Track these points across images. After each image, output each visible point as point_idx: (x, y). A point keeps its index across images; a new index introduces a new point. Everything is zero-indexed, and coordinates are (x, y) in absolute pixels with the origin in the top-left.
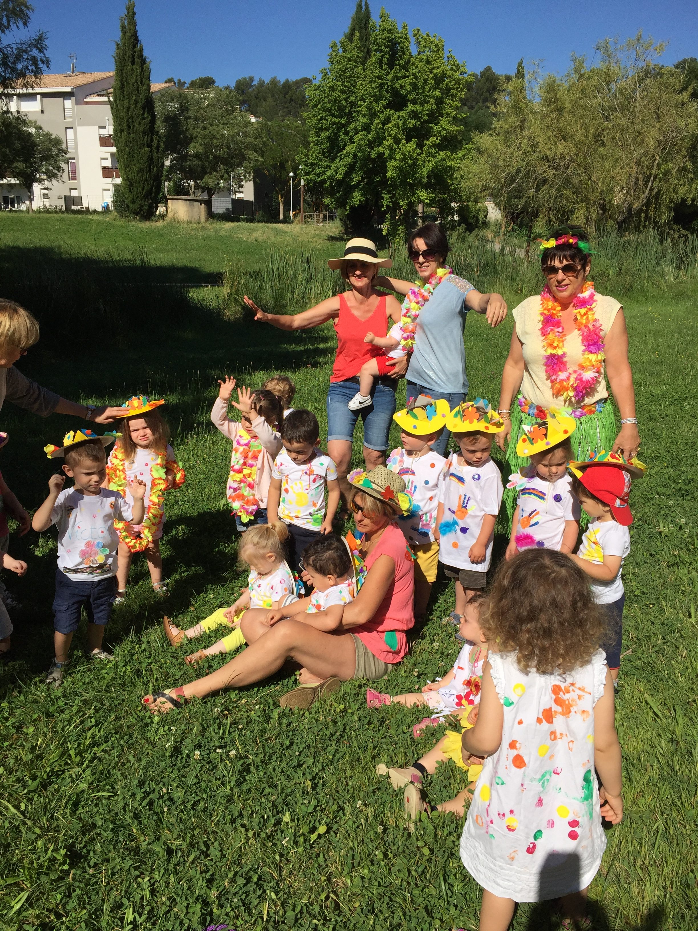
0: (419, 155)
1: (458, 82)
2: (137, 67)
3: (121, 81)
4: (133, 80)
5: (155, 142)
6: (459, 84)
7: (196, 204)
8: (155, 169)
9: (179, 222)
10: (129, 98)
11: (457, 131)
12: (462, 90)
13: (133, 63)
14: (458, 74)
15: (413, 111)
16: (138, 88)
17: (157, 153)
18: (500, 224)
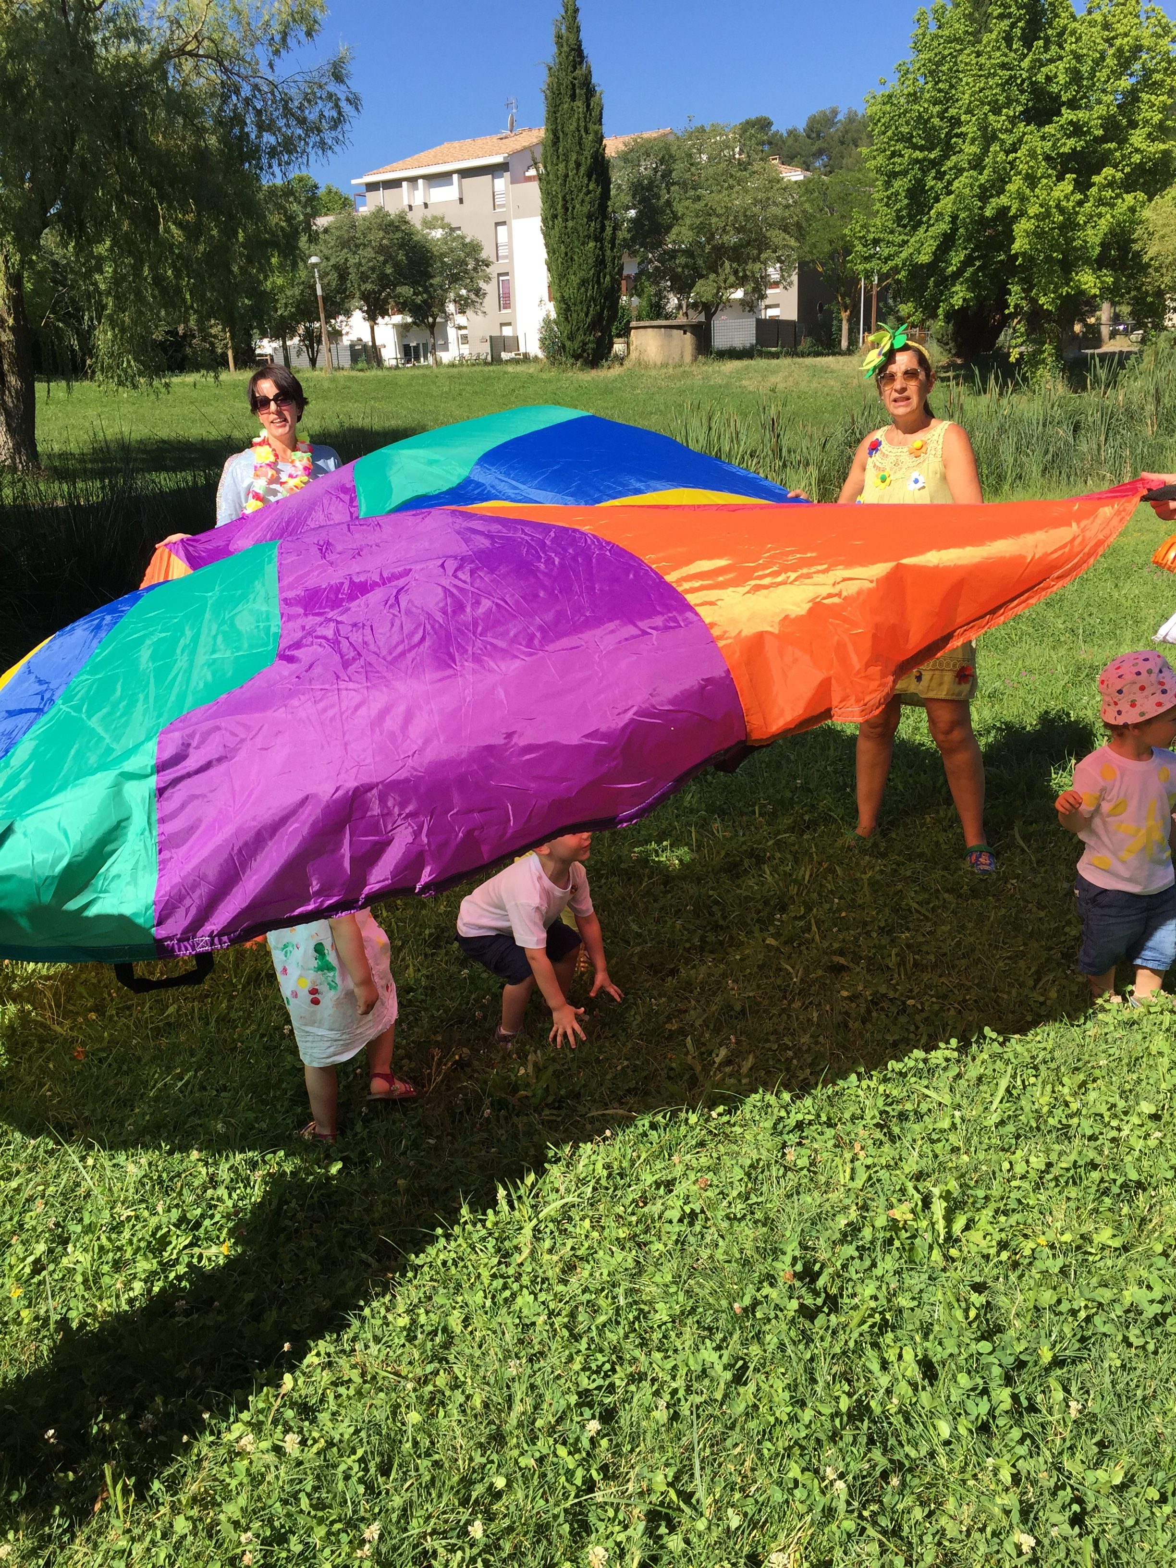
0: (1080, 203)
2: (579, 104)
3: (555, 132)
4: (573, 127)
5: (609, 230)
7: (679, 333)
8: (608, 278)
9: (647, 367)
10: (567, 161)
13: (573, 97)
15: (1071, 123)
16: (581, 138)
17: (612, 249)
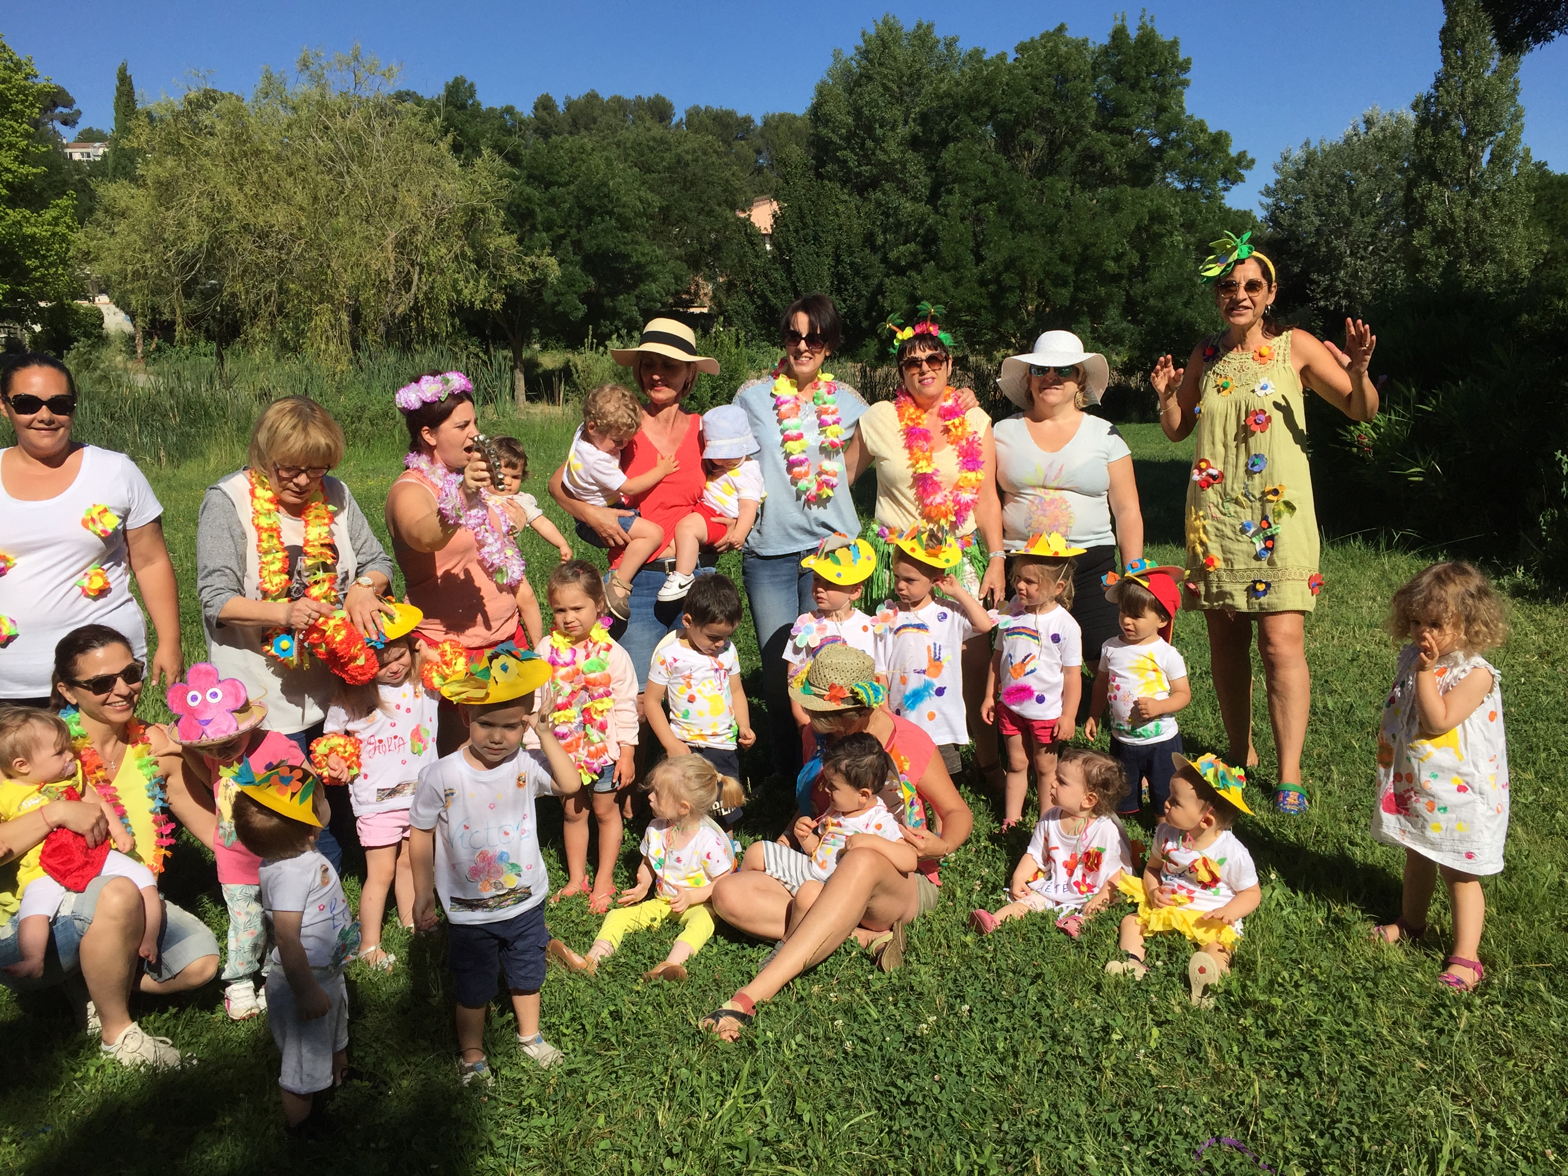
1: (22, 90)
6: (26, 96)
11: (34, 174)
12: (32, 105)
14: (20, 76)
18: (132, 338)
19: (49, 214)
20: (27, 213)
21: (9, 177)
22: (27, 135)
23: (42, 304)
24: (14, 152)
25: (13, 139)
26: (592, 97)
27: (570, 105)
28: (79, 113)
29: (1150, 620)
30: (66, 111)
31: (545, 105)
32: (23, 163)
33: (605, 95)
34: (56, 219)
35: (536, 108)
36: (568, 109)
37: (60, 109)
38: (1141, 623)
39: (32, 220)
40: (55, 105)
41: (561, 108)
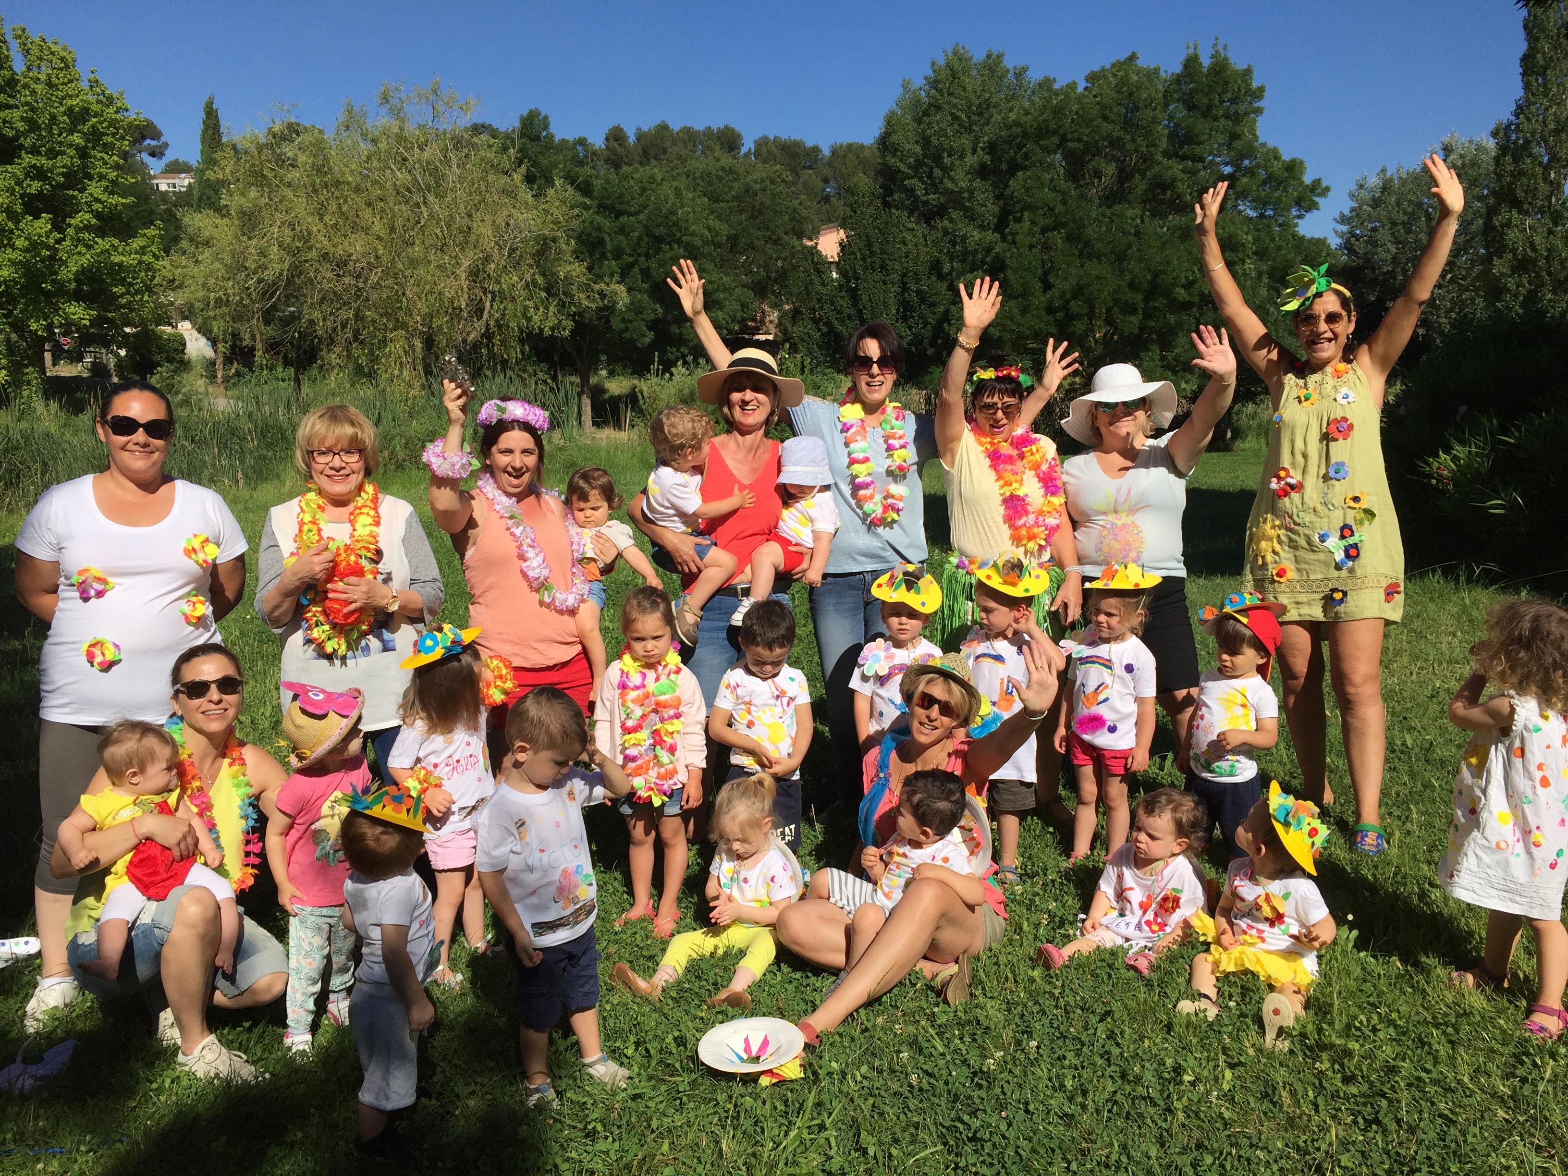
12: (123, 138)
14: (112, 110)
15: (34, 167)
18: (213, 363)
19: (137, 243)
20: (116, 242)
21: (97, 206)
22: (116, 167)
23: (128, 330)
24: (104, 183)
25: (104, 171)
26: (663, 128)
27: (640, 136)
28: (166, 145)
29: (1249, 657)
30: (153, 143)
31: (616, 136)
32: (112, 193)
33: (676, 126)
34: (143, 248)
35: (607, 139)
36: (638, 139)
37: (148, 141)
38: (1239, 660)
39: (120, 249)
40: (144, 138)
41: (632, 139)
